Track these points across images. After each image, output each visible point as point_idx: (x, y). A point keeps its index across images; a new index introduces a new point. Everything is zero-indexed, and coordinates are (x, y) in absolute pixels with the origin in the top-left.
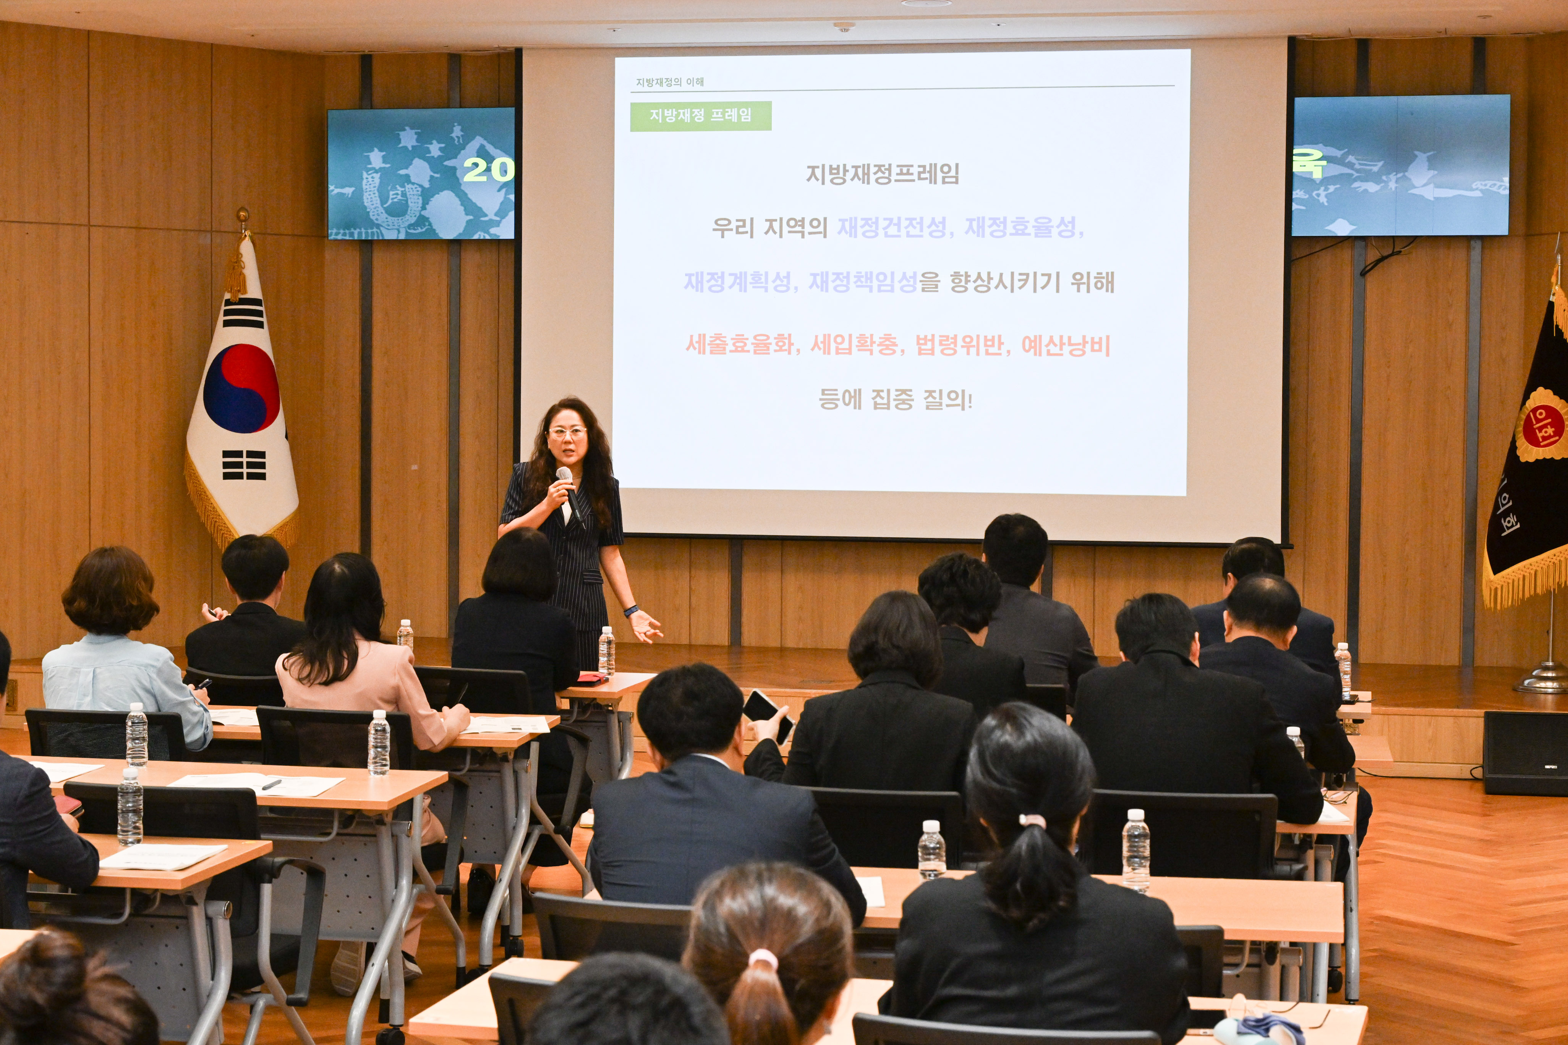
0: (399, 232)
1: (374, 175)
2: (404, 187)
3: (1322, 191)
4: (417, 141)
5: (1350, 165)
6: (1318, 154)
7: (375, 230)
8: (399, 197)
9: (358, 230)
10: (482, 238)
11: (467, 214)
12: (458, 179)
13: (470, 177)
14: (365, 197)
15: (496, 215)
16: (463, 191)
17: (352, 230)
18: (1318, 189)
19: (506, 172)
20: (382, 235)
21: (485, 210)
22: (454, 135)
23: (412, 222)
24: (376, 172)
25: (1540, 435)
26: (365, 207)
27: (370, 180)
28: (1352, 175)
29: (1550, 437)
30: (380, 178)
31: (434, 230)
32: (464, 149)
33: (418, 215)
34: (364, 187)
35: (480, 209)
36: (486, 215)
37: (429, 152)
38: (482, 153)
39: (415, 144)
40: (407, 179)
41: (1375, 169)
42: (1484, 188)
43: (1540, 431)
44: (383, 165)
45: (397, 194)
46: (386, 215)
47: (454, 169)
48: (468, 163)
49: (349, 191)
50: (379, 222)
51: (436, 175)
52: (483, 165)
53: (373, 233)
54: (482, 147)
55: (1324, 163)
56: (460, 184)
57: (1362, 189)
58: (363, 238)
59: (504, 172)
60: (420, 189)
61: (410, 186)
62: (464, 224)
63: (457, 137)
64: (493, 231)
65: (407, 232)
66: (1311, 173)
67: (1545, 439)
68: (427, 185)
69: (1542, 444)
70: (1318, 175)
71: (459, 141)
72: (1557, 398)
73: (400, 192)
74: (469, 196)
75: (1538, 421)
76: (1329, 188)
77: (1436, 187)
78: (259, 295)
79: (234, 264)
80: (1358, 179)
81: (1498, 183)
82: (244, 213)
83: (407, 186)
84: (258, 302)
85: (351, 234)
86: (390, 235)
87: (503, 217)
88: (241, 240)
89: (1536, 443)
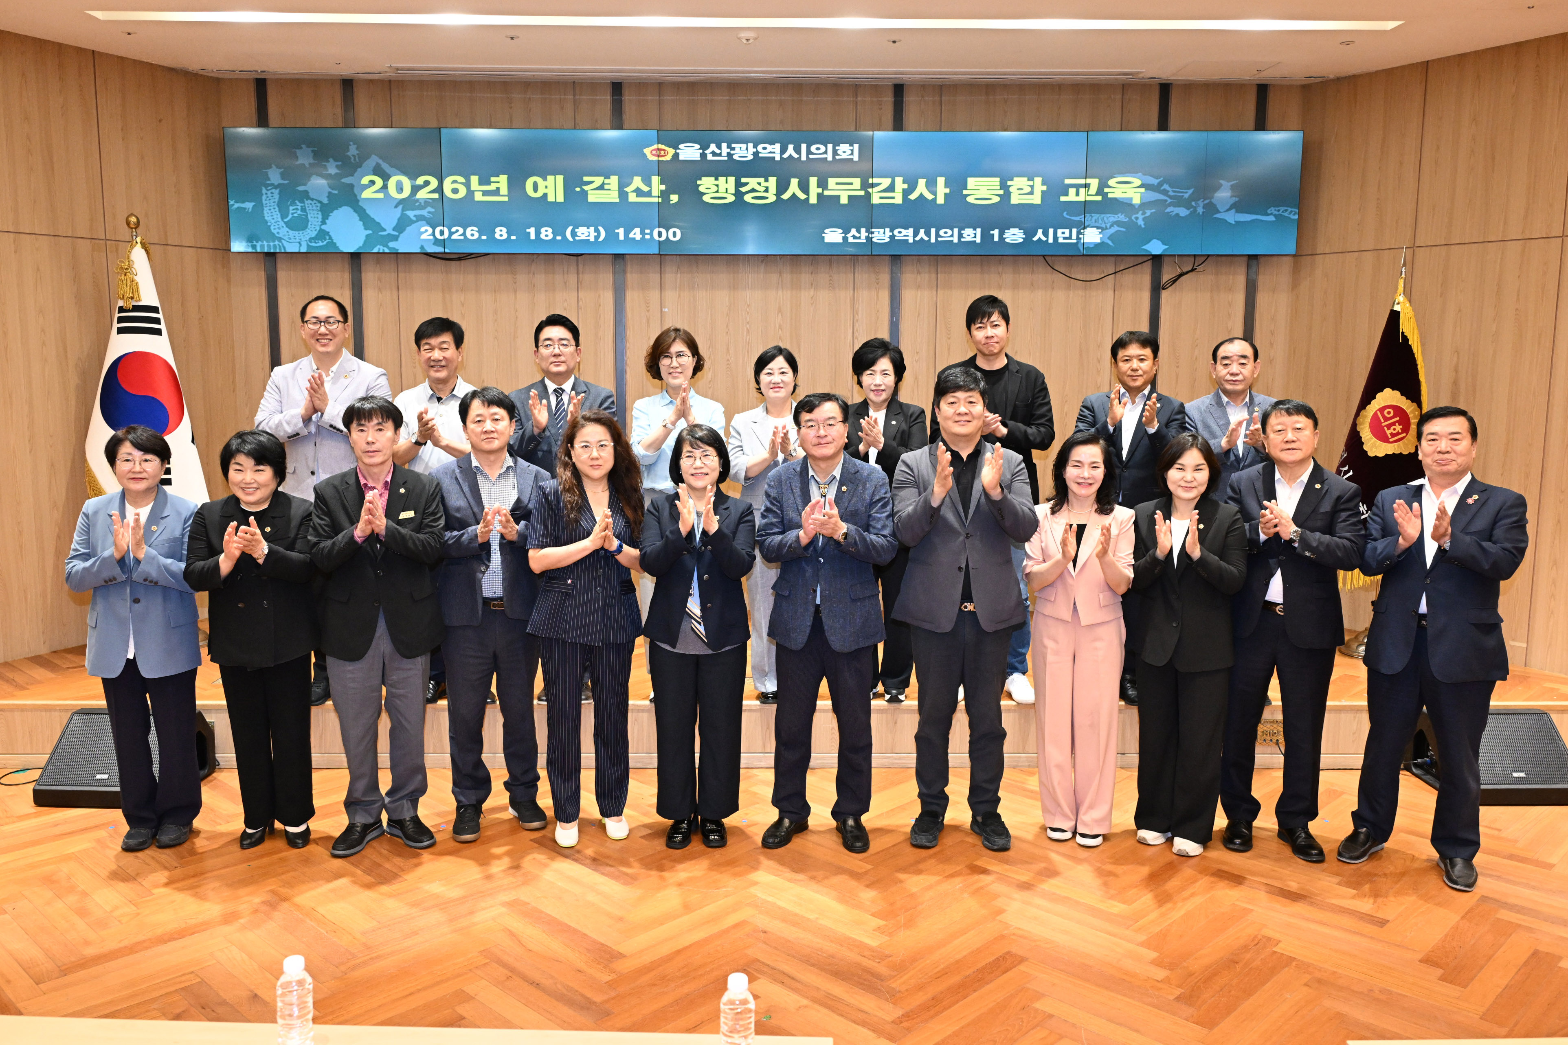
0: (300, 245)
1: (273, 190)
2: (303, 202)
3: (1140, 215)
4: (314, 159)
5: (1165, 193)
6: (1138, 182)
7: (277, 243)
8: (299, 212)
9: (260, 243)
10: (381, 251)
12: (355, 196)
13: (367, 194)
14: (265, 212)
15: (394, 229)
16: (362, 208)
17: (255, 243)
18: (1137, 213)
19: (402, 189)
20: (284, 248)
21: (383, 225)
22: (349, 154)
23: (313, 236)
24: (276, 187)
25: (1388, 432)
26: (266, 222)
27: (269, 195)
28: (1166, 201)
29: (1398, 434)
30: (280, 194)
31: (335, 244)
32: (360, 167)
33: (318, 229)
34: (264, 202)
35: (379, 224)
36: (385, 230)
37: (327, 170)
38: (379, 172)
39: (312, 161)
40: (306, 195)
41: (1186, 196)
42: (1277, 213)
43: (1389, 429)
44: (282, 182)
45: (297, 209)
46: (288, 229)
47: (352, 186)
48: (365, 180)
49: (249, 205)
50: (280, 236)
51: (334, 192)
52: (379, 182)
53: (275, 246)
54: (378, 164)
55: (1143, 190)
56: (358, 201)
57: (1174, 213)
58: (266, 251)
59: (400, 189)
60: (319, 205)
61: (310, 202)
62: (364, 238)
63: (354, 156)
64: (392, 244)
65: (308, 245)
66: (1131, 199)
67: (1393, 435)
68: (325, 201)
69: (1391, 440)
70: (1137, 201)
71: (355, 159)
72: (1404, 398)
73: (299, 208)
74: (367, 212)
75: (1386, 419)
76: (1148, 213)
77: (1237, 212)
78: (155, 302)
79: (126, 270)
80: (1170, 205)
81: (1290, 209)
82: (133, 219)
83: (306, 202)
84: (155, 310)
85: (254, 247)
86: (292, 248)
87: (401, 232)
88: (132, 247)
89: (1384, 439)
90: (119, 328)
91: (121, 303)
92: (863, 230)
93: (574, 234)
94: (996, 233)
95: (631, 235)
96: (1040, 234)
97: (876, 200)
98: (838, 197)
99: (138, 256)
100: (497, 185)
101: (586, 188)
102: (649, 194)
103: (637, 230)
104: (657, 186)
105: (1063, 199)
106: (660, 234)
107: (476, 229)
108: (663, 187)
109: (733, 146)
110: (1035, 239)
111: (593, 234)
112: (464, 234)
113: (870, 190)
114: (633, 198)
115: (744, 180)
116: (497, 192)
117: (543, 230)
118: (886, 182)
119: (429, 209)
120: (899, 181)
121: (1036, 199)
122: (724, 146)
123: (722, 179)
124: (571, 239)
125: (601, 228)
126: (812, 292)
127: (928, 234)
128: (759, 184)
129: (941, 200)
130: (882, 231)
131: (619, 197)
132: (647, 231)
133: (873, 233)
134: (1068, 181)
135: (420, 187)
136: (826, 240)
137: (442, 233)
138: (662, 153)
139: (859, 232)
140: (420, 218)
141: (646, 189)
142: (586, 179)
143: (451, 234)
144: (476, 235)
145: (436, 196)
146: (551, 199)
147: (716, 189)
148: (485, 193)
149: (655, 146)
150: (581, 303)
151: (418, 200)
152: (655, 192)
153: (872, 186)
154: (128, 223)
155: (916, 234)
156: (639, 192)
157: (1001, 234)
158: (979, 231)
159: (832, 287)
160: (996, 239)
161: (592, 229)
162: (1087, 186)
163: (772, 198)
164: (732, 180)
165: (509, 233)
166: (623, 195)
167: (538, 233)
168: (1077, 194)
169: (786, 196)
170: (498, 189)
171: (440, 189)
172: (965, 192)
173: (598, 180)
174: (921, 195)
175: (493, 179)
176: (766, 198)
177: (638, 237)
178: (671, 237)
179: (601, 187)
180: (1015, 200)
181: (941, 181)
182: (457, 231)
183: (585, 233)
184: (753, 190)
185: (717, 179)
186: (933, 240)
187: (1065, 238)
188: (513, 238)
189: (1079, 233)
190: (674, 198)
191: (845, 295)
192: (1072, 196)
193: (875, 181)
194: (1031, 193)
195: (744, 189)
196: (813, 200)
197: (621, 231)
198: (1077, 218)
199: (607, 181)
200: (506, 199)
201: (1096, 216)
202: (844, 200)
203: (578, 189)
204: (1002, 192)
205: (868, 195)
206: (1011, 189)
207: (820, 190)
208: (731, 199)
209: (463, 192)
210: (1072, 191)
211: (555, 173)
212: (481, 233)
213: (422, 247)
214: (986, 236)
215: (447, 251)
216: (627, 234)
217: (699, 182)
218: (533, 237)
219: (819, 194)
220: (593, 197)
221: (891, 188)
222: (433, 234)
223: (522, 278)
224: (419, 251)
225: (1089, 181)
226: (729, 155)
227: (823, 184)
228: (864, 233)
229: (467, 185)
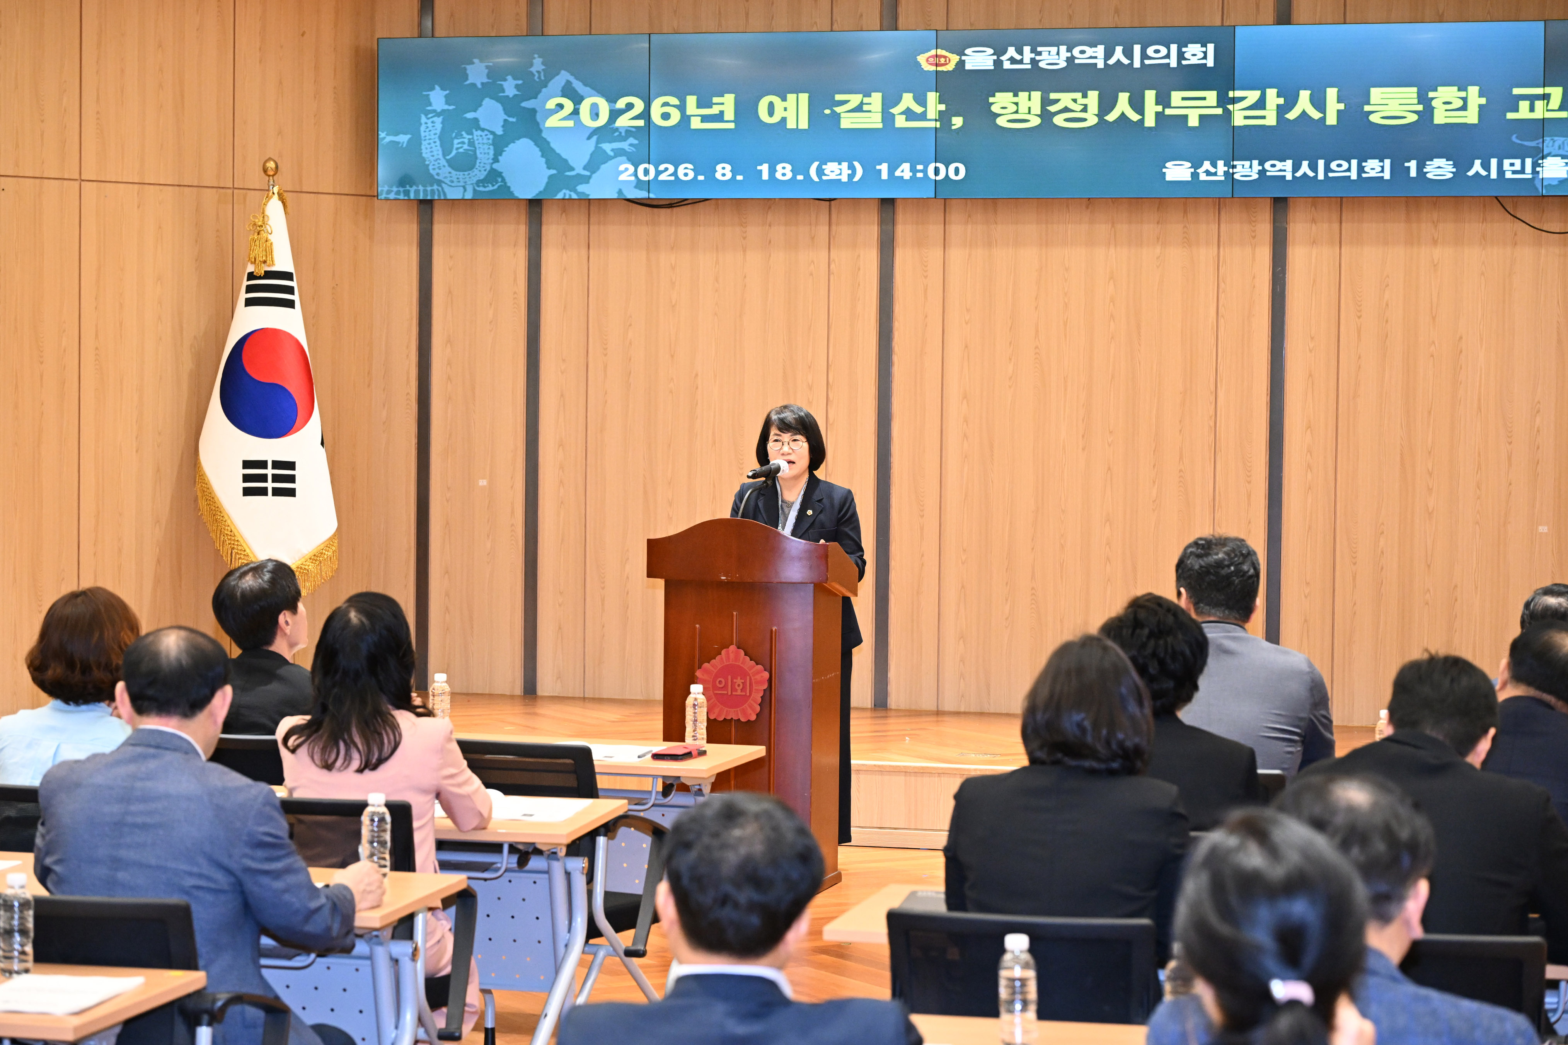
0: (465, 190)
1: (435, 119)
2: (472, 134)
4: (488, 77)
7: (435, 187)
8: (466, 147)
9: (414, 188)
10: (567, 197)
11: (549, 168)
12: (538, 124)
13: (553, 122)
14: (423, 147)
15: (585, 168)
16: (545, 139)
17: (408, 188)
19: (597, 115)
20: (445, 194)
21: (571, 163)
22: (533, 70)
23: (482, 177)
24: (438, 115)
26: (424, 160)
27: (430, 125)
30: (442, 123)
31: (509, 187)
32: (546, 86)
33: (488, 168)
34: (423, 134)
35: (566, 161)
36: (573, 169)
37: (503, 91)
38: (569, 92)
39: (485, 80)
40: (475, 124)
44: (446, 107)
45: (463, 143)
46: (450, 170)
47: (533, 111)
48: (551, 104)
49: (404, 139)
50: (440, 178)
51: (511, 119)
52: (569, 106)
53: (433, 191)
54: (568, 83)
56: (541, 131)
58: (421, 198)
59: (595, 115)
60: (491, 137)
61: (479, 133)
62: (546, 180)
63: (539, 72)
64: (581, 188)
65: (474, 190)
68: (499, 132)
71: (539, 77)
73: (466, 141)
74: (552, 145)
78: (289, 267)
79: (259, 229)
82: (271, 165)
83: (475, 133)
84: (288, 276)
85: (407, 193)
86: (454, 194)
87: (593, 172)
88: (269, 198)
90: (246, 299)
91: (250, 268)
92: (1220, 163)
93: (820, 172)
94: (1413, 165)
95: (898, 173)
96: (1477, 166)
97: (1239, 120)
98: (1186, 117)
99: (274, 210)
100: (721, 108)
101: (838, 109)
102: (923, 117)
103: (906, 166)
104: (934, 104)
105: (1510, 116)
106: (937, 171)
107: (691, 166)
108: (943, 107)
109: (1039, 49)
110: (1471, 173)
111: (846, 172)
112: (675, 174)
113: (1230, 107)
114: (901, 122)
115: (1053, 96)
116: (719, 118)
117: (779, 167)
118: (1253, 96)
119: (632, 140)
120: (1271, 93)
121: (1471, 117)
122: (1027, 49)
123: (1023, 95)
124: (816, 179)
125: (856, 164)
126: (1158, 250)
127: (1314, 167)
128: (1075, 101)
129: (1332, 119)
130: (1247, 164)
131: (883, 121)
132: (920, 167)
133: (1234, 167)
134: (1516, 91)
135: (622, 112)
136: (1169, 178)
137: (646, 172)
138: (942, 60)
139: (1214, 165)
140: (619, 153)
141: (918, 109)
142: (838, 97)
143: (658, 173)
144: (691, 175)
145: (641, 123)
146: (791, 125)
147: (1014, 108)
148: (705, 119)
149: (933, 52)
150: (832, 266)
151: (617, 129)
152: (932, 114)
153: (1234, 101)
154: (265, 171)
155: (1296, 168)
156: (909, 114)
157: (1420, 167)
158: (1387, 162)
159: (1188, 242)
160: (1413, 173)
161: (845, 165)
162: (1546, 97)
163: (1092, 120)
164: (1037, 95)
165: (734, 172)
166: (888, 118)
167: (772, 171)
168: (1532, 109)
169: (1111, 117)
170: (722, 112)
171: (646, 114)
172: (1367, 108)
173: (855, 99)
174: (1304, 112)
175: (715, 100)
176: (1085, 120)
177: (907, 175)
178: (952, 175)
179: (859, 109)
180: (1440, 117)
181: (1332, 93)
182: (666, 169)
183: (836, 171)
184: (1066, 110)
185: (1016, 95)
186: (1321, 176)
187: (1514, 172)
188: (740, 178)
189: (1535, 165)
190: (957, 122)
191: (1205, 254)
192: (1523, 112)
193: (1238, 94)
194: (1464, 108)
195: (1053, 109)
196: (1150, 121)
197: (884, 168)
198: (1533, 144)
199: (866, 100)
200: (732, 126)
201: (1559, 140)
202: (1193, 122)
203: (827, 112)
204: (1420, 108)
205: (1228, 114)
206: (1434, 103)
207: (1159, 108)
208: (1035, 121)
209: (676, 116)
210: (1524, 105)
211: (797, 91)
212: (697, 172)
213: (620, 192)
214: (1399, 170)
215: (652, 196)
216: (891, 171)
217: (991, 100)
218: (765, 176)
219: (1158, 114)
220: (848, 122)
221: (1260, 104)
222: (635, 174)
223: (754, 231)
224: (615, 196)
225: (1548, 90)
226: (1034, 62)
227: (1163, 100)
228: (1221, 167)
229: (682, 108)
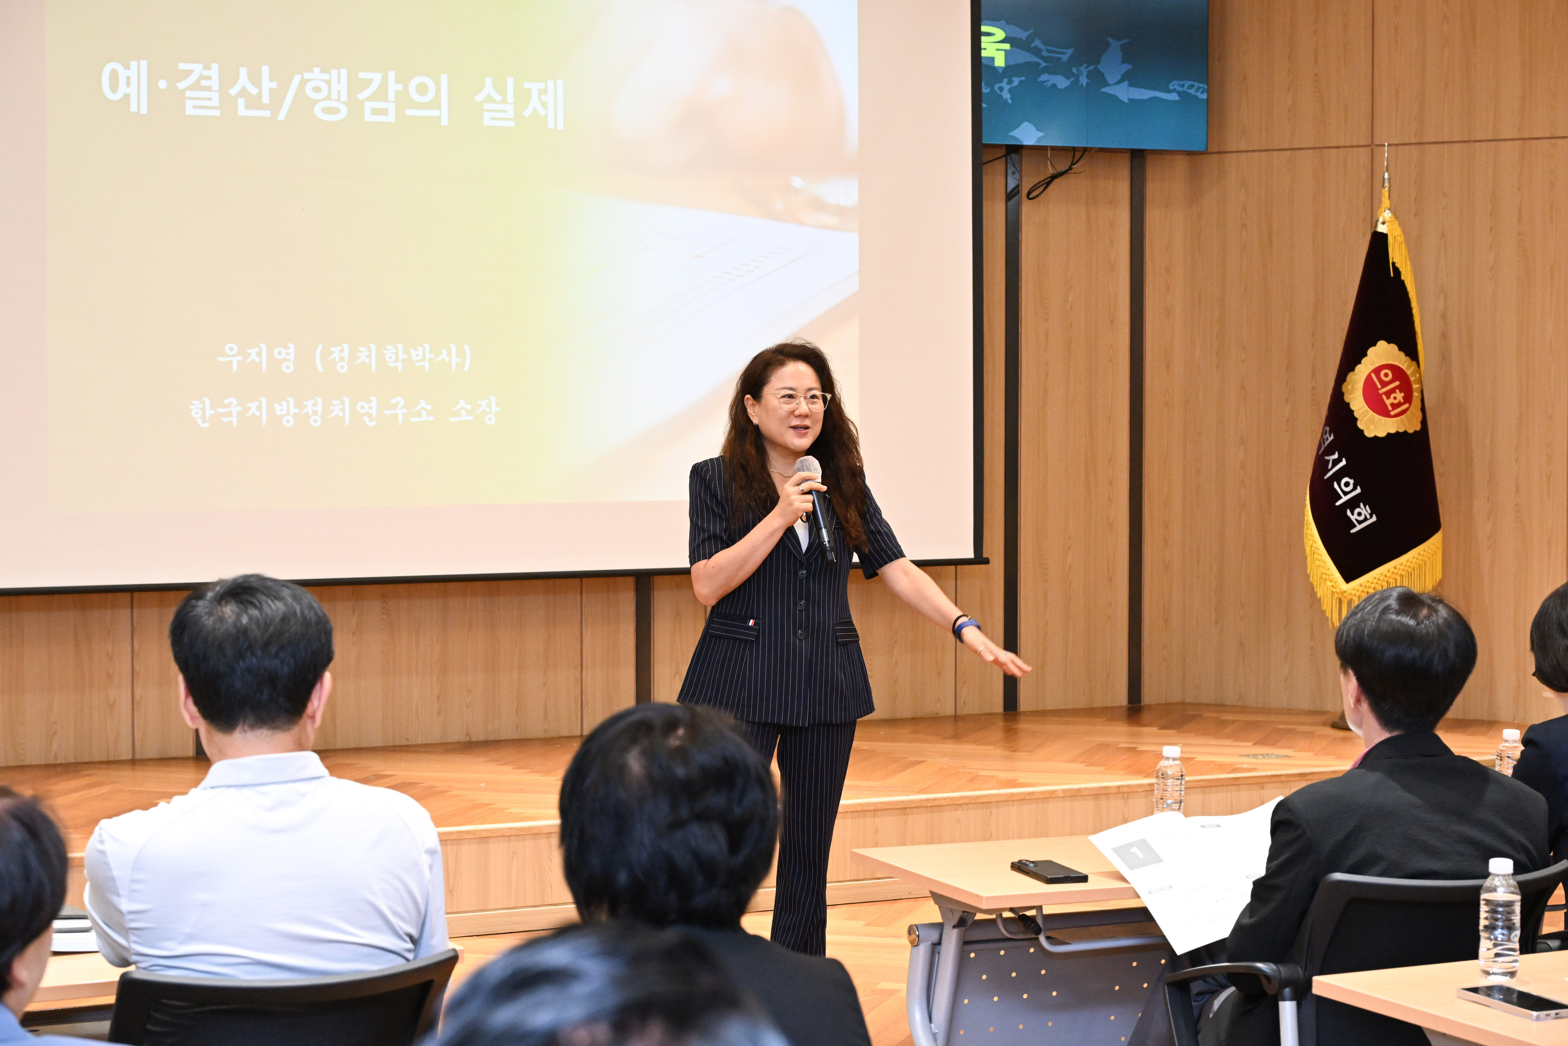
3: (1005, 85)
5: (1037, 52)
18: (1001, 82)
25: (1388, 402)
28: (1039, 64)
29: (1399, 404)
41: (1065, 58)
42: (1181, 89)
43: (1388, 398)
57: (1050, 84)
67: (1394, 406)
69: (1392, 413)
72: (1402, 354)
75: (1384, 384)
76: (1016, 81)
77: (1131, 85)
80: (1046, 70)
81: (1196, 84)
89: (1383, 411)
